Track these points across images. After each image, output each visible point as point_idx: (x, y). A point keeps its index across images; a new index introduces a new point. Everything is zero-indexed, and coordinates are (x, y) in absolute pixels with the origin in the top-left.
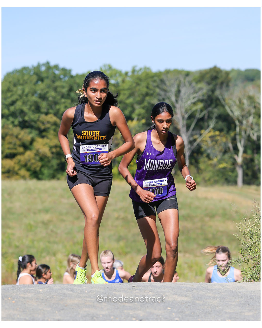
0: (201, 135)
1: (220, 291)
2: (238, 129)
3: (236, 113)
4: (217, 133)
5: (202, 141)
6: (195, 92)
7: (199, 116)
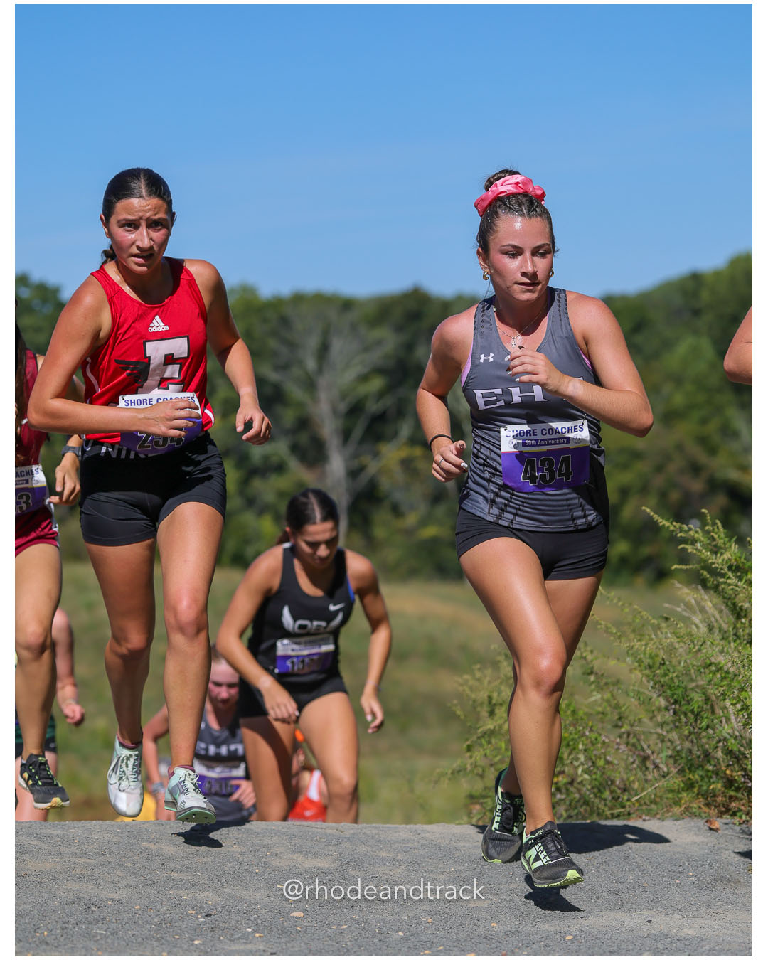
4: (418, 451)
5: (380, 472)
7: (373, 407)
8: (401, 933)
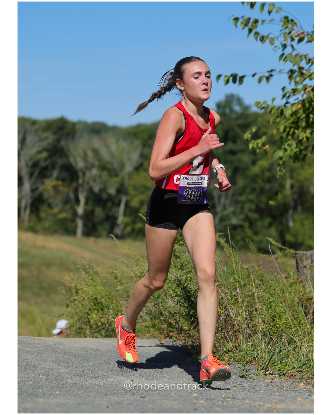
0: (43, 183)
1: (39, 345)
2: (80, 181)
3: (80, 164)
4: (60, 183)
5: (44, 190)
6: (41, 140)
7: (43, 164)
8: (31, 382)
